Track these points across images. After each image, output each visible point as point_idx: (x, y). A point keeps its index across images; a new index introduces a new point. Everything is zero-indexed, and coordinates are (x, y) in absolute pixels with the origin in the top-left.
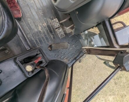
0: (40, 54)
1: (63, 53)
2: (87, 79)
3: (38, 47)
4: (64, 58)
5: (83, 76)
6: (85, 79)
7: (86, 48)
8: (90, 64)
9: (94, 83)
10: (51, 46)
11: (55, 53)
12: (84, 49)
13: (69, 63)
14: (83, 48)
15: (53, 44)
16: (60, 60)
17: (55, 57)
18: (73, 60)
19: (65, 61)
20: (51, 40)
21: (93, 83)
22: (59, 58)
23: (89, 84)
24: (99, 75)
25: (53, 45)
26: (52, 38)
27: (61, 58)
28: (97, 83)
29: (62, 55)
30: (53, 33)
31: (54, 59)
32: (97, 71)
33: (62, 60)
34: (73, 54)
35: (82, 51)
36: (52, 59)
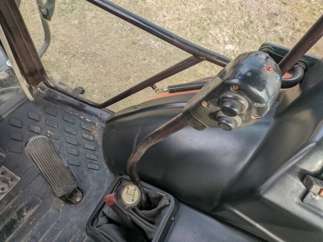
0: (104, 214)
1: (74, 151)
2: (132, 65)
3: (87, 238)
4: (91, 138)
5: (129, 78)
6: (135, 70)
7: (30, 89)
8: (86, 70)
9: (134, 43)
10: (68, 199)
11: (86, 173)
12: (35, 92)
13: (100, 119)
14: (33, 96)
15: (54, 194)
16: (101, 149)
17: (97, 167)
18: (85, 111)
19: (97, 134)
20: (43, 208)
21: (136, 46)
22: (97, 153)
23: (142, 57)
24: (106, 37)
25: (61, 192)
26: (32, 211)
27: (92, 147)
28: (129, 38)
29: (82, 150)
30: (14, 216)
31: (105, 166)
32: (97, 45)
33: (100, 143)
34: (66, 119)
35: (45, 98)
36: (108, 171)
